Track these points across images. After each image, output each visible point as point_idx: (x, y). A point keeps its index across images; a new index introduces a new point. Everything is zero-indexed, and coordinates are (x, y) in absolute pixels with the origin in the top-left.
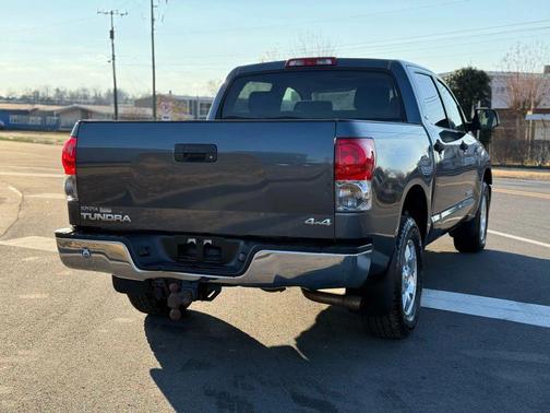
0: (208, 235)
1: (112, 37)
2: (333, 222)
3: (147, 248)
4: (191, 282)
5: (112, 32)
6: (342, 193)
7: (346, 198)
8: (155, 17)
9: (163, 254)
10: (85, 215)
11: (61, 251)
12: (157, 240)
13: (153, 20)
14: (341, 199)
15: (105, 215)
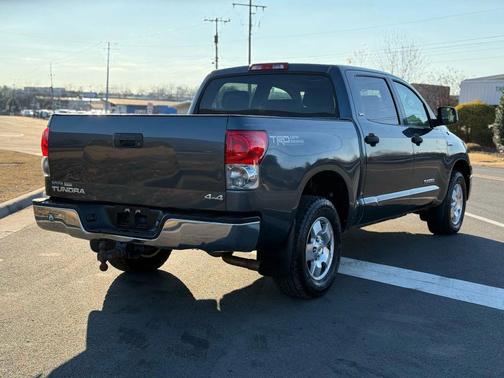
0: (139, 206)
1: (216, 41)
2: (225, 198)
3: (93, 215)
4: (122, 243)
5: (216, 37)
6: (234, 174)
7: (237, 179)
8: (253, 23)
9: (106, 220)
10: (54, 187)
11: (37, 218)
12: (103, 209)
13: (250, 26)
14: (233, 180)
15: (68, 188)
